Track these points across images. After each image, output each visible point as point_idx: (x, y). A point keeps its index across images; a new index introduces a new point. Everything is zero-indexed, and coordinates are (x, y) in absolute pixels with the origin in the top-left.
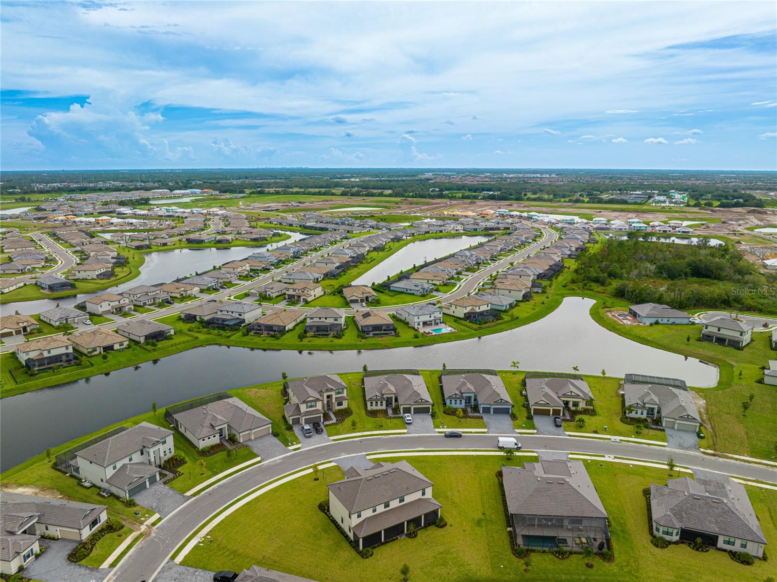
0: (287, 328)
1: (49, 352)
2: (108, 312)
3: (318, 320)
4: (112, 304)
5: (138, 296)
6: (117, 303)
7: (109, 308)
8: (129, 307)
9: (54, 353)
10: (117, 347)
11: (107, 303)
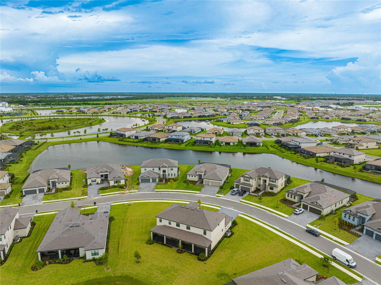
0: (317, 155)
1: (204, 139)
2: (253, 134)
3: (338, 154)
4: (255, 131)
5: (271, 130)
6: (258, 131)
7: (253, 132)
8: (262, 134)
10: (231, 144)
11: (253, 130)
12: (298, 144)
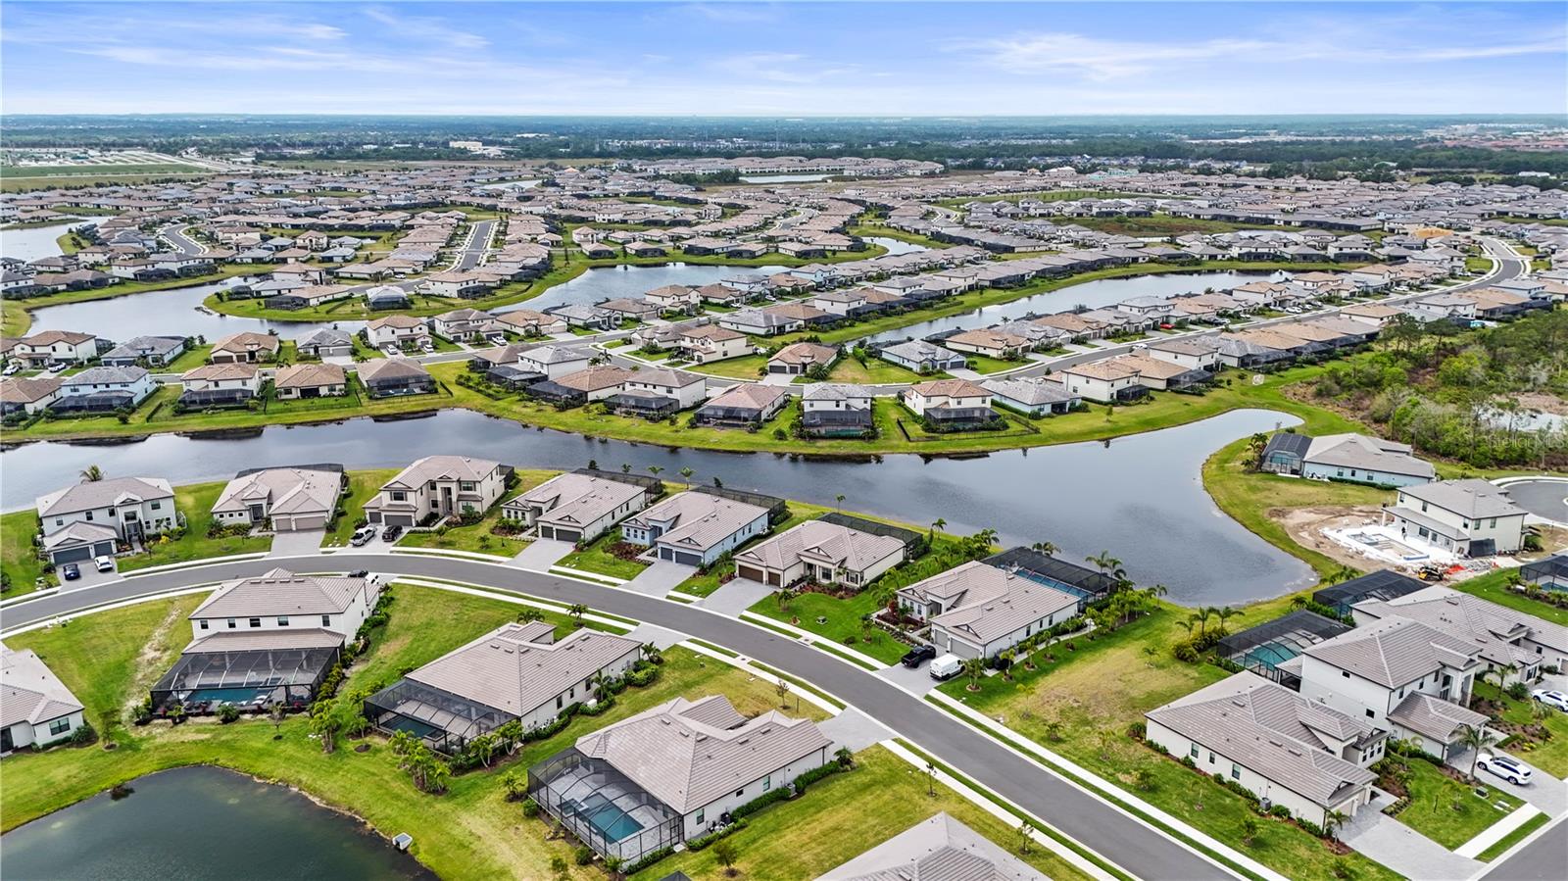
0: (591, 396)
1: (217, 385)
2: (391, 344)
3: (642, 387)
4: (398, 331)
5: (451, 325)
6: (408, 332)
7: (394, 338)
8: (422, 339)
9: (224, 386)
10: (323, 391)
11: (390, 328)
12: (537, 368)
